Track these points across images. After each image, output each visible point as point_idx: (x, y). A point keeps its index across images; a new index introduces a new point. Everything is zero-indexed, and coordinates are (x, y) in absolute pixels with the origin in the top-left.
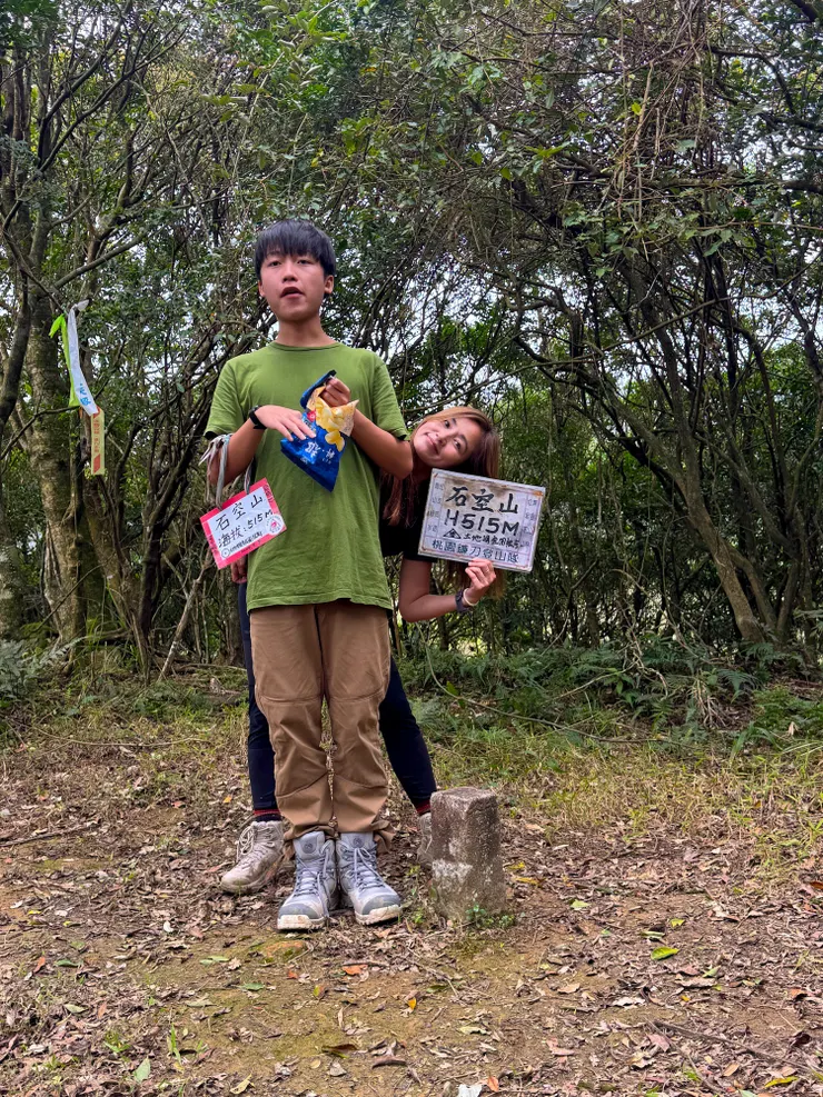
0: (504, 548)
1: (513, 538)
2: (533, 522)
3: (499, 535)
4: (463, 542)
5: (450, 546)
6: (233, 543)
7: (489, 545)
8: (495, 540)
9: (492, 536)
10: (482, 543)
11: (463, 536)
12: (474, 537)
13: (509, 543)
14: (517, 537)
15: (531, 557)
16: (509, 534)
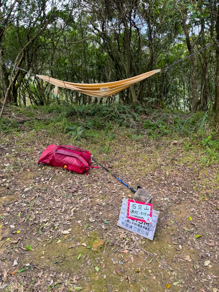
0: (144, 230)
1: (147, 227)
2: (154, 223)
3: (143, 225)
4: (131, 224)
5: (127, 225)
6: (134, 214)
7: (139, 228)
8: (141, 226)
9: (140, 225)
10: (137, 226)
11: (131, 223)
12: (135, 224)
13: (146, 228)
14: (149, 227)
15: (153, 235)
16: (146, 226)
